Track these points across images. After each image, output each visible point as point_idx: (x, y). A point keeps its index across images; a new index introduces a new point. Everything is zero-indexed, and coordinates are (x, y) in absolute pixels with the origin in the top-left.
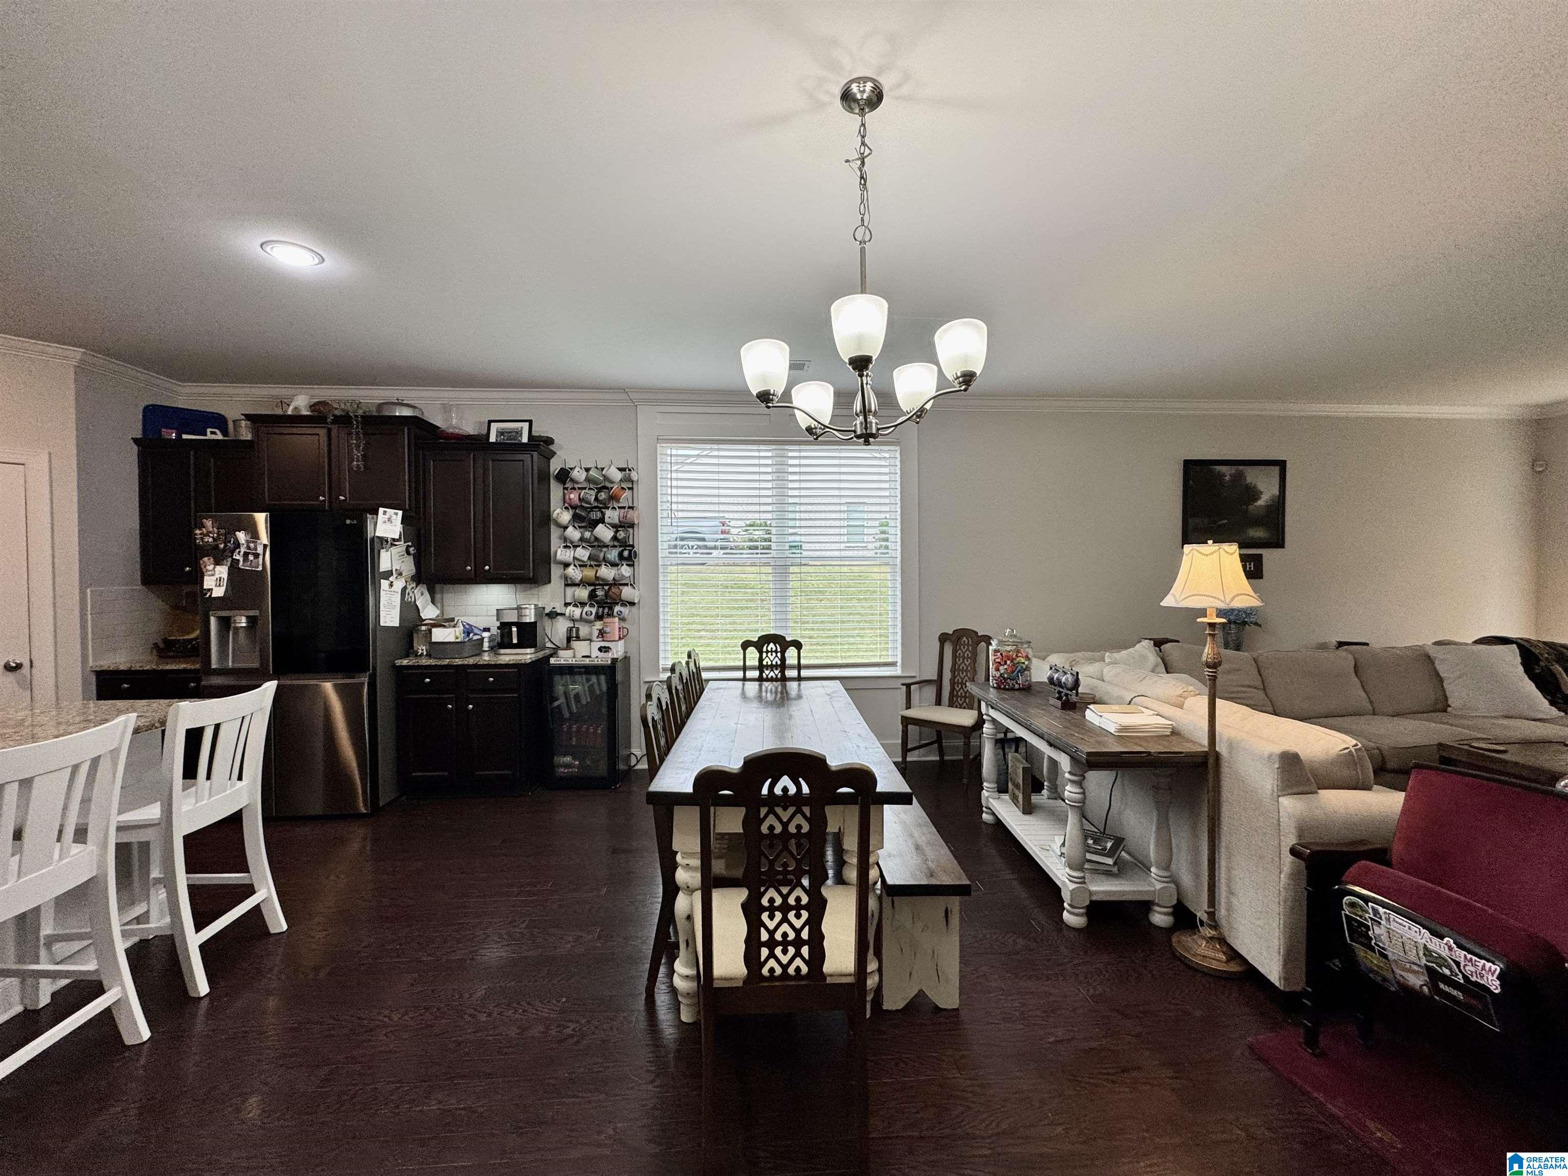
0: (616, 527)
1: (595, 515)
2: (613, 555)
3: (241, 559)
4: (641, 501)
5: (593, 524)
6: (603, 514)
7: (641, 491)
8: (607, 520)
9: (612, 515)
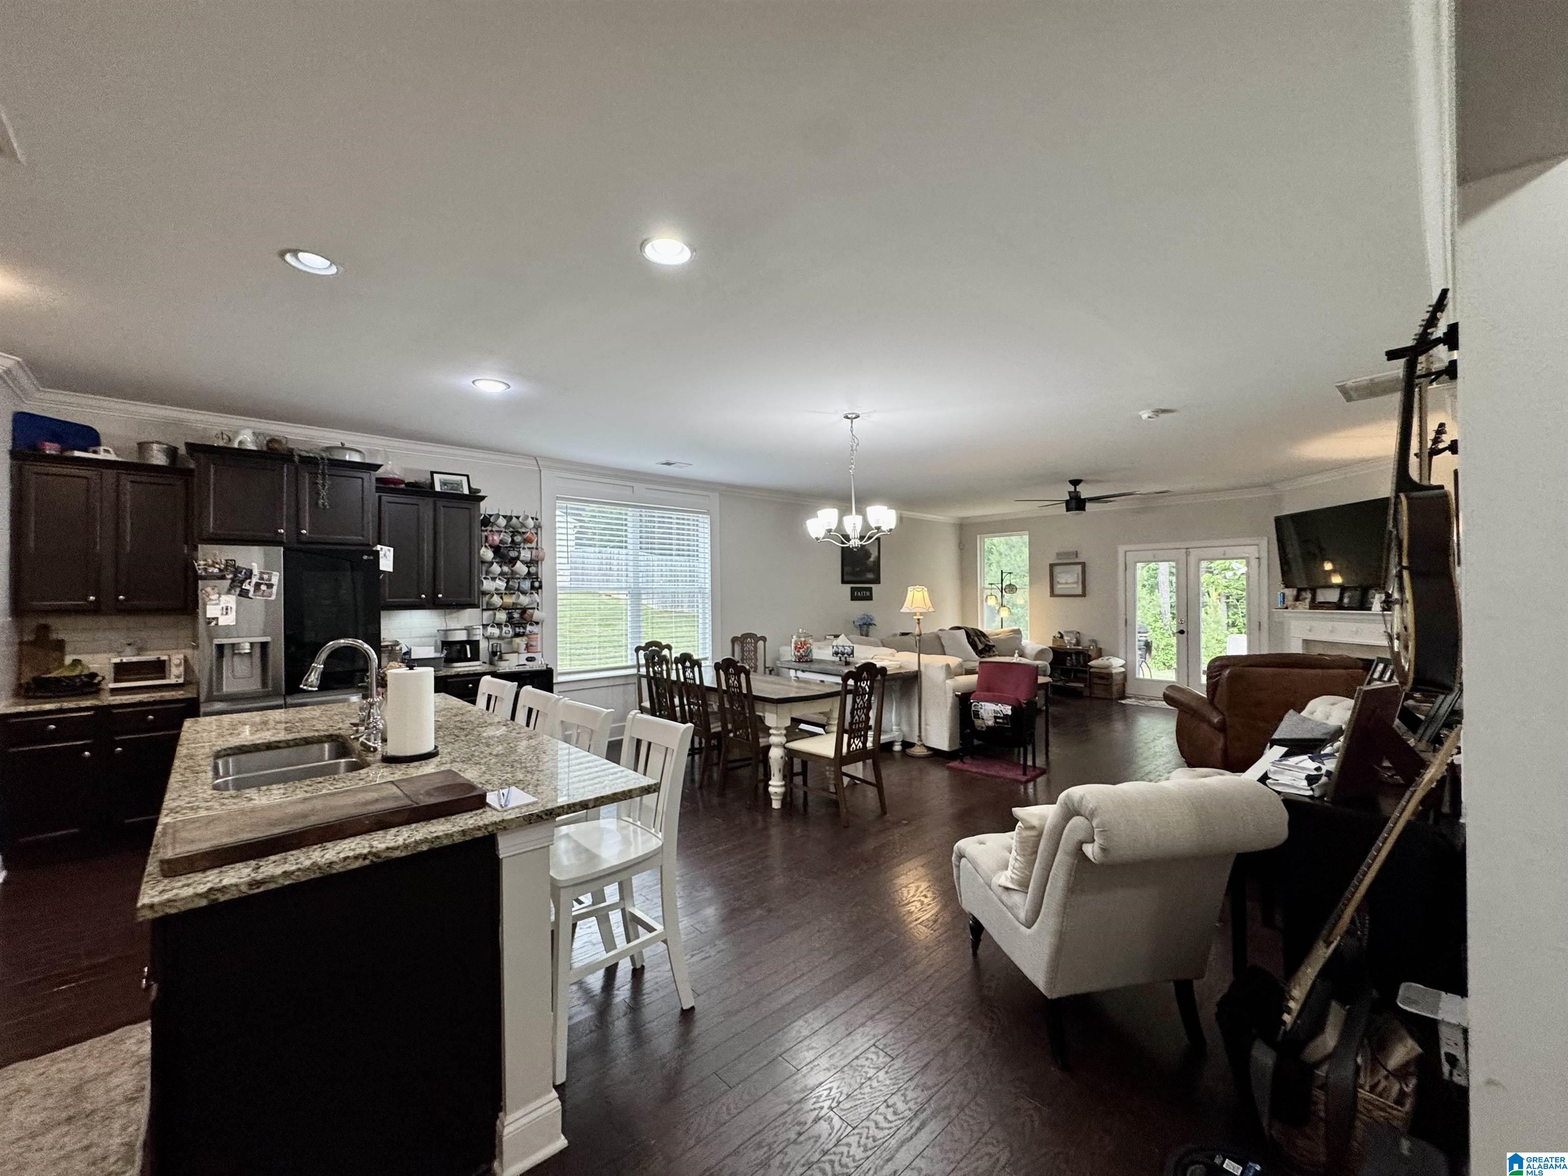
0: (528, 564)
1: (513, 554)
2: (526, 585)
3: (252, 589)
4: (545, 545)
5: (513, 561)
6: (519, 552)
7: (544, 534)
8: (522, 558)
9: (525, 555)
